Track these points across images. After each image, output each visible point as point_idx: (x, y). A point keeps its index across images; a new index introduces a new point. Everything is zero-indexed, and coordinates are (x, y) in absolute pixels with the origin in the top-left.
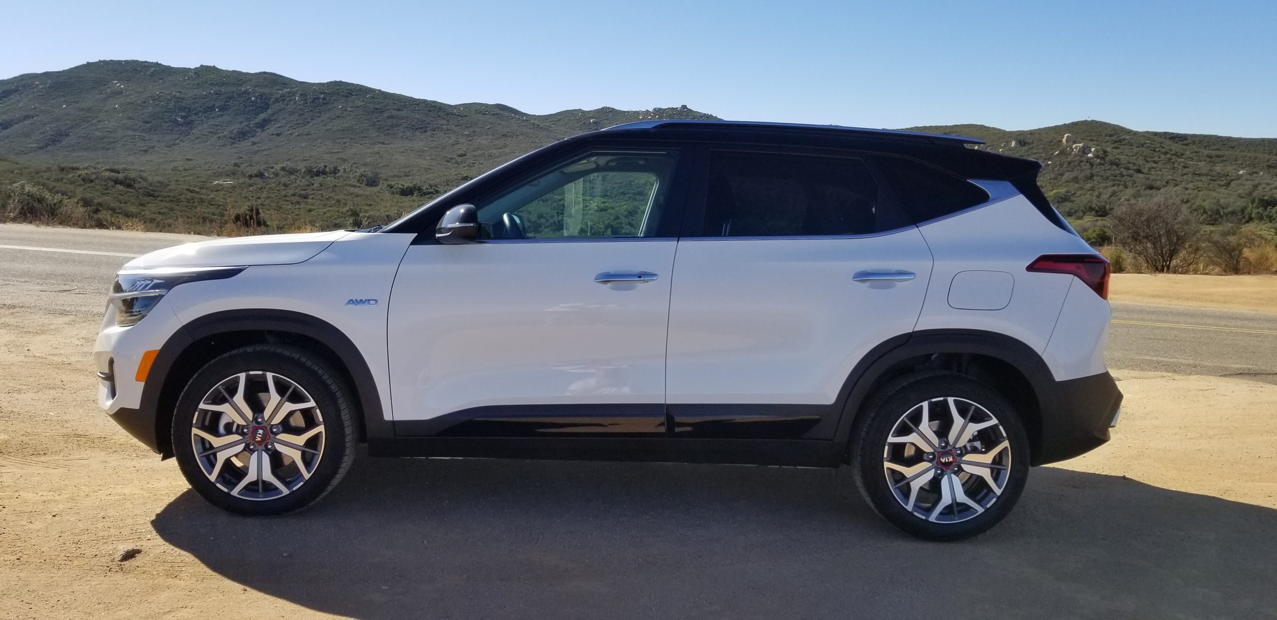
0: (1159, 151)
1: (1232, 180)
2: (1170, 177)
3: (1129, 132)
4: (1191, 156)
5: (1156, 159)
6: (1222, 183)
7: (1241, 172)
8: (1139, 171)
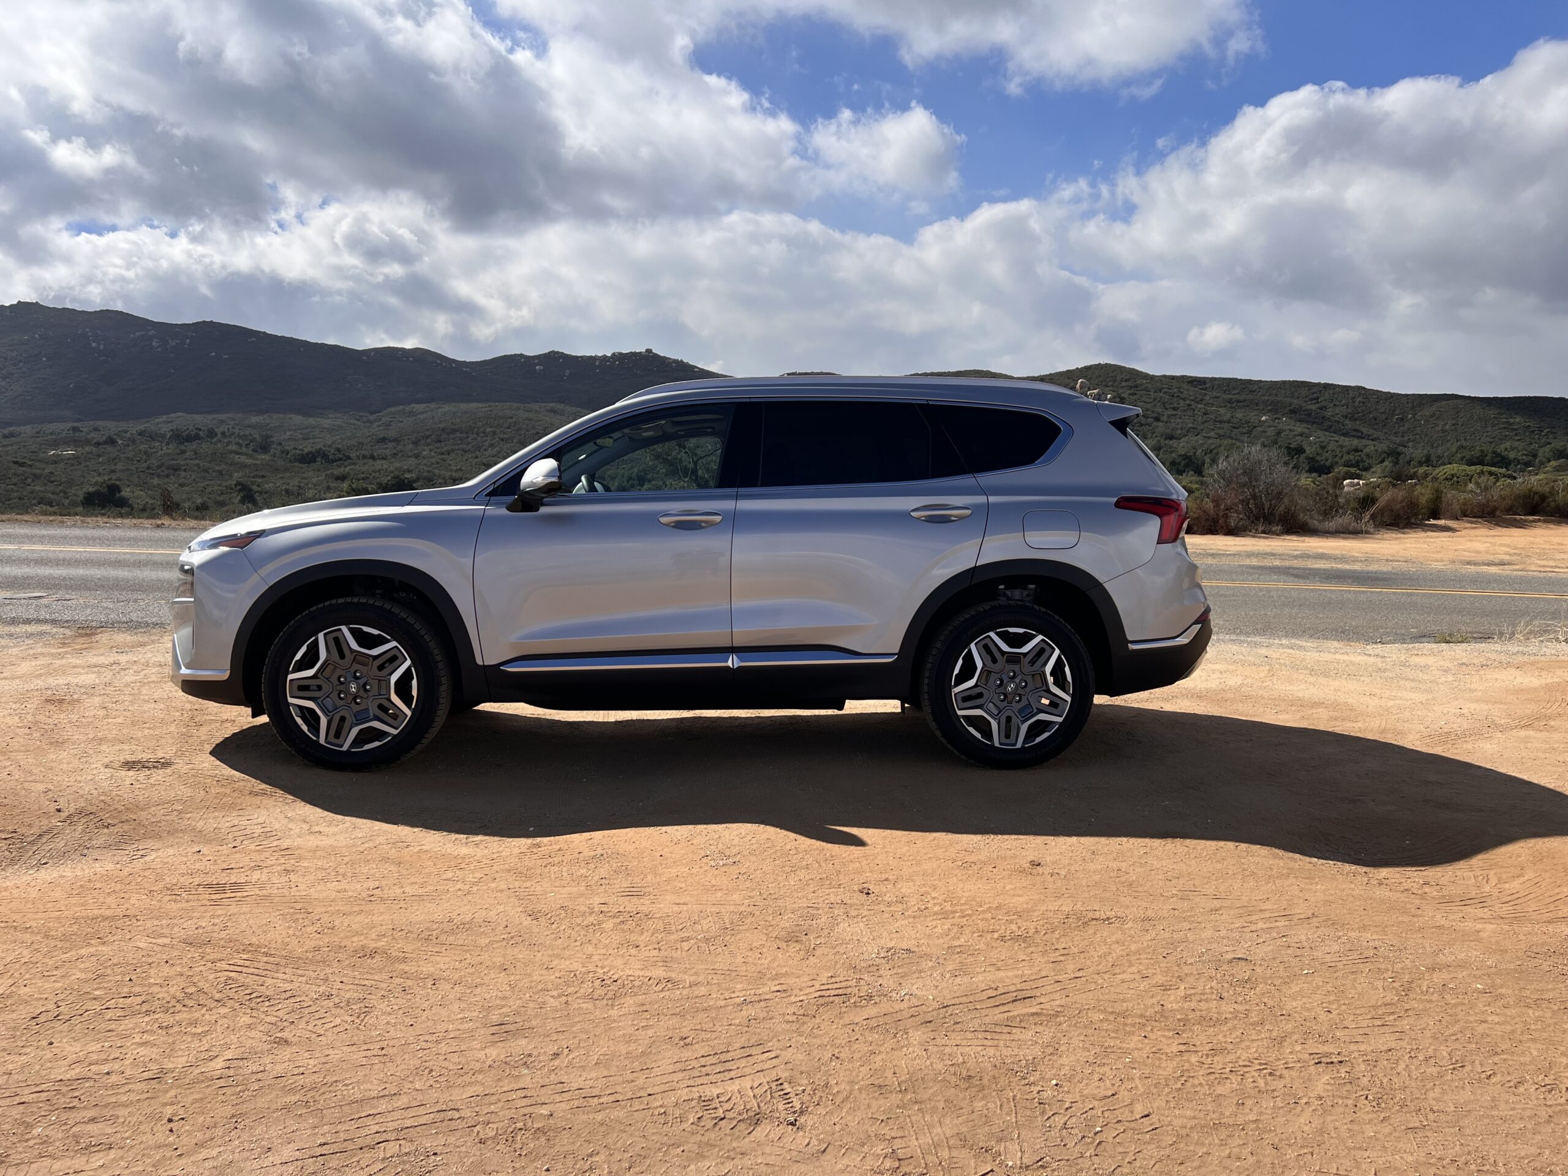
0: (1178, 396)
1: (1255, 427)
2: (1191, 425)
3: (1146, 376)
4: (1211, 401)
5: (1175, 405)
6: (1244, 430)
7: (1263, 418)
8: (1157, 419)
